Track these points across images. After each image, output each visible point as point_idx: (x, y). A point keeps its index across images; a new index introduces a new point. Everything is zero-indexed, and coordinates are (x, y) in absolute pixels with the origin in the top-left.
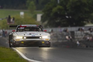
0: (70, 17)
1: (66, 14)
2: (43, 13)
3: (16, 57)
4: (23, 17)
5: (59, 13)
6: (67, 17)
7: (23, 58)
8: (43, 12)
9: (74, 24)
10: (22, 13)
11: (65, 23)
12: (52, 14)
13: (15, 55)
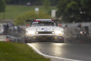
0: (84, 13)
1: (80, 9)
2: (58, 9)
3: (31, 52)
4: (38, 13)
5: (73, 8)
6: (81, 13)
7: (38, 54)
8: (57, 7)
9: (88, 19)
10: (37, 9)
11: (79, 18)
12: (66, 10)
13: (31, 51)
